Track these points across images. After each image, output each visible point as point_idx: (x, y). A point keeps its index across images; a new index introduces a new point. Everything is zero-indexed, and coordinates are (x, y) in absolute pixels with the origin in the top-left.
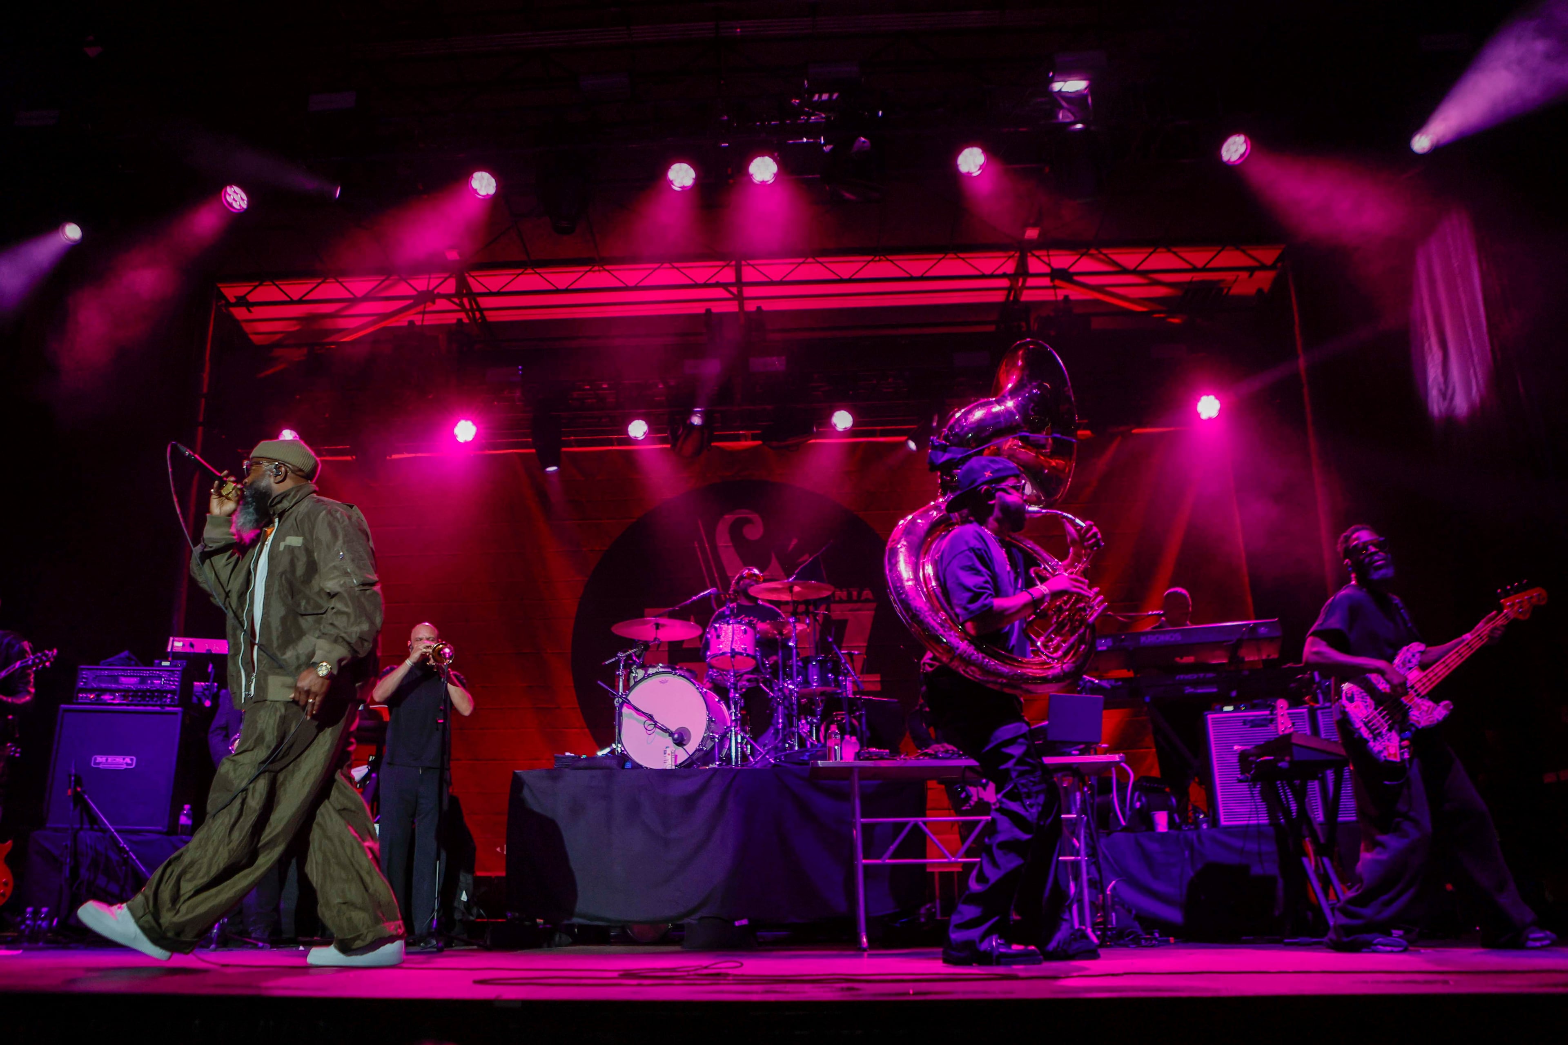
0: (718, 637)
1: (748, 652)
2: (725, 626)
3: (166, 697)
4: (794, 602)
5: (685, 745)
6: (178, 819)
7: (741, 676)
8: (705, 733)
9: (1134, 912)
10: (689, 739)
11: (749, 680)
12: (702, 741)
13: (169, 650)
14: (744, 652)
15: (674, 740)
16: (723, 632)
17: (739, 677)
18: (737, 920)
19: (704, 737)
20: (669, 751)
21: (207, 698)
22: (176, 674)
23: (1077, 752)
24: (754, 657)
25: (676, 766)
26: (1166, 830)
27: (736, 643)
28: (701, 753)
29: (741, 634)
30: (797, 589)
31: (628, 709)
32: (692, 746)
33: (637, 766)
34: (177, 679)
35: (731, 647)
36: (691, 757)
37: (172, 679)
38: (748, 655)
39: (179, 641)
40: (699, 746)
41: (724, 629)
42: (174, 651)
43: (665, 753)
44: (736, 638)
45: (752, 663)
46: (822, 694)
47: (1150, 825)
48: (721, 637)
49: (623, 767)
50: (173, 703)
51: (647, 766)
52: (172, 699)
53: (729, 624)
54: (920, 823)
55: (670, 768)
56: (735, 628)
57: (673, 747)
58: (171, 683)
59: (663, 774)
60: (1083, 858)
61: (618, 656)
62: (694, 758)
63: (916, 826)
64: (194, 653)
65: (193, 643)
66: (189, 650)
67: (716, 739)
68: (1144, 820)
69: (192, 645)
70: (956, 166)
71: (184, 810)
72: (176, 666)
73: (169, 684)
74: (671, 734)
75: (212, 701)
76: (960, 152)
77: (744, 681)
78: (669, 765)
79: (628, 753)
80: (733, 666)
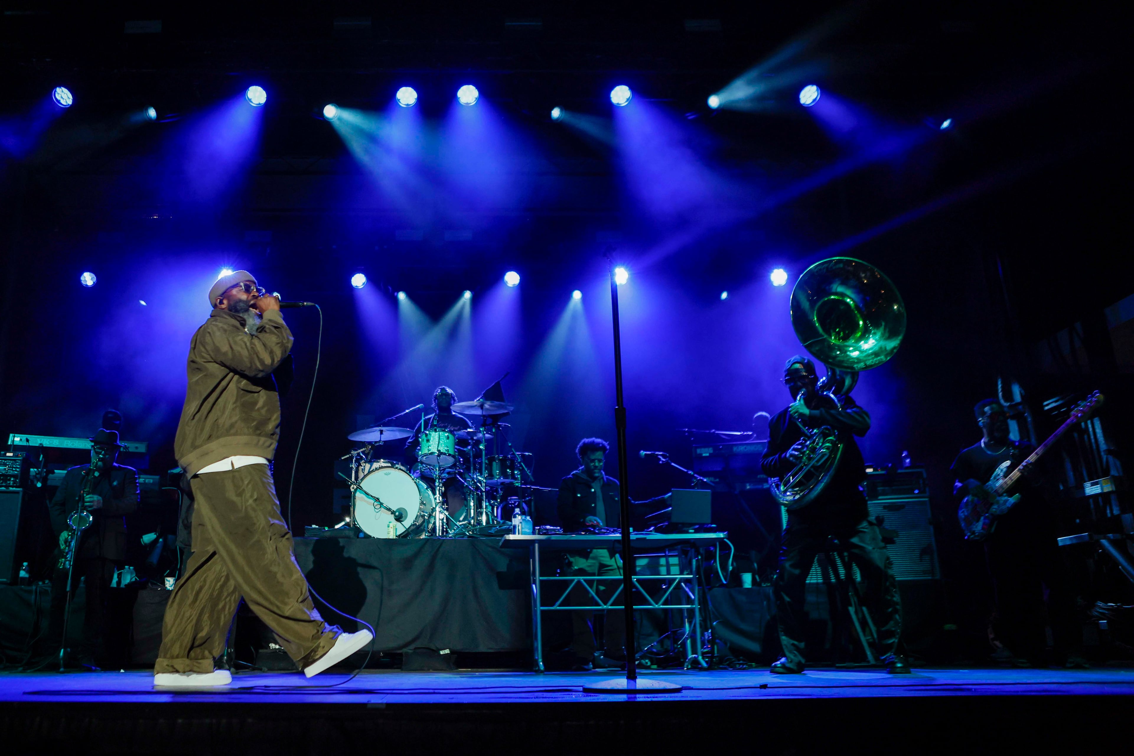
0: (428, 441)
1: (450, 453)
2: (433, 434)
3: (10, 480)
4: (484, 416)
5: (403, 521)
6: (18, 573)
7: (444, 470)
8: (418, 512)
9: (728, 645)
10: (406, 517)
11: (448, 473)
12: (416, 519)
13: (9, 443)
14: (446, 452)
15: (395, 516)
16: (432, 437)
17: (443, 471)
18: (442, 650)
19: (417, 515)
20: (391, 525)
21: (38, 481)
22: (18, 462)
23: (693, 531)
24: (453, 456)
25: (396, 536)
26: (750, 587)
27: (442, 446)
28: (415, 527)
29: (445, 439)
30: (487, 406)
31: (360, 494)
32: (408, 522)
33: (367, 537)
34: (18, 466)
35: (438, 449)
36: (407, 530)
37: (14, 466)
38: (450, 455)
39: (18, 437)
40: (414, 522)
41: (432, 435)
42: (15, 444)
43: (388, 527)
44: (441, 442)
45: (451, 460)
46: (502, 483)
47: (740, 582)
48: (430, 441)
49: (358, 537)
50: (15, 485)
51: (374, 536)
52: (14, 482)
53: (435, 431)
54: (582, 580)
55: (392, 538)
56: (441, 435)
57: (394, 523)
58: (14, 469)
59: (388, 542)
60: (696, 606)
61: (351, 454)
62: (410, 530)
63: (579, 582)
64: (29, 446)
65: (29, 438)
66: (25, 443)
67: (426, 517)
68: (736, 580)
69: (27, 440)
70: (609, 98)
71: (23, 566)
72: (17, 456)
73: (12, 470)
74: (393, 513)
75: (42, 483)
76: (612, 88)
77: (445, 473)
78: (392, 536)
79: (360, 526)
80: (439, 463)
